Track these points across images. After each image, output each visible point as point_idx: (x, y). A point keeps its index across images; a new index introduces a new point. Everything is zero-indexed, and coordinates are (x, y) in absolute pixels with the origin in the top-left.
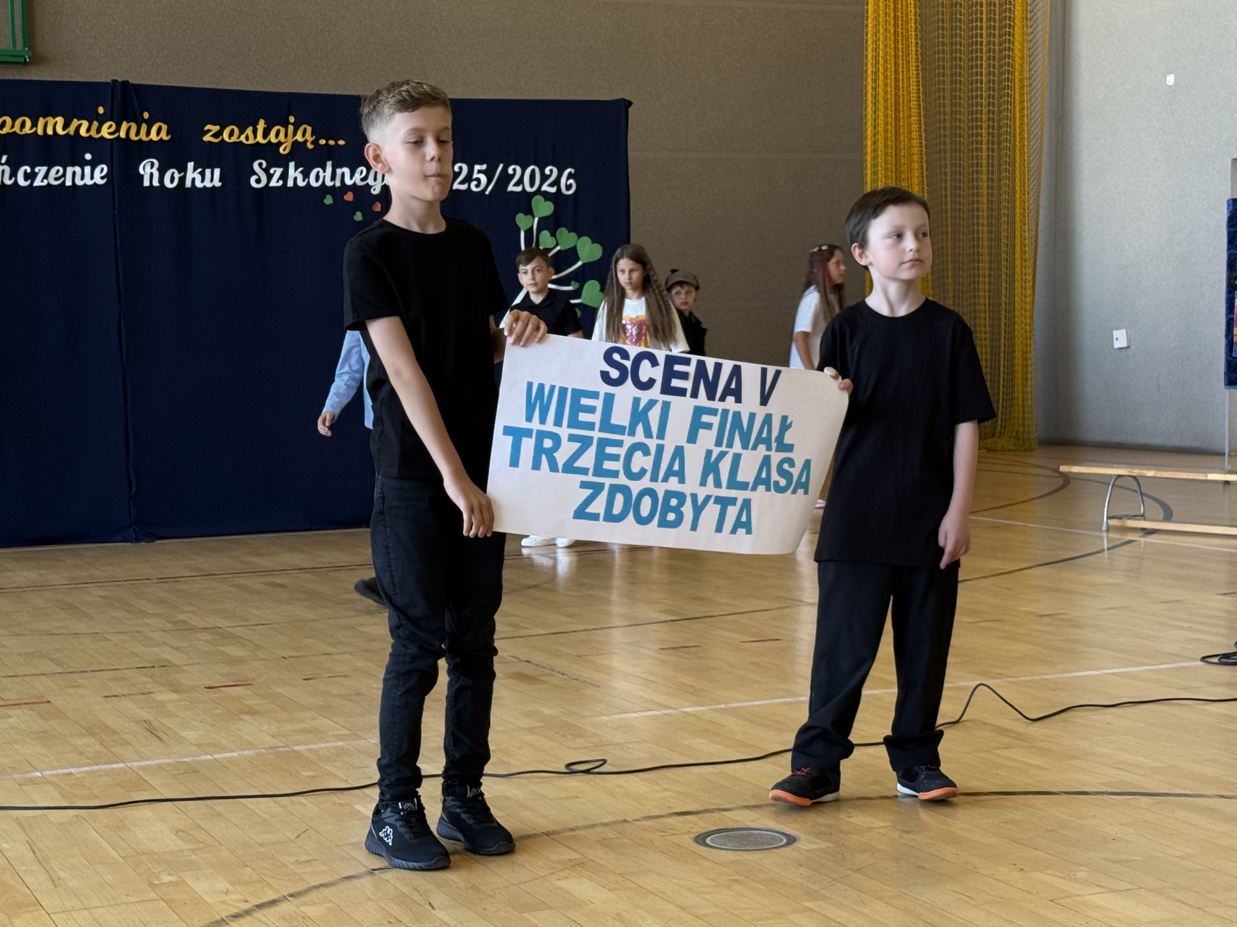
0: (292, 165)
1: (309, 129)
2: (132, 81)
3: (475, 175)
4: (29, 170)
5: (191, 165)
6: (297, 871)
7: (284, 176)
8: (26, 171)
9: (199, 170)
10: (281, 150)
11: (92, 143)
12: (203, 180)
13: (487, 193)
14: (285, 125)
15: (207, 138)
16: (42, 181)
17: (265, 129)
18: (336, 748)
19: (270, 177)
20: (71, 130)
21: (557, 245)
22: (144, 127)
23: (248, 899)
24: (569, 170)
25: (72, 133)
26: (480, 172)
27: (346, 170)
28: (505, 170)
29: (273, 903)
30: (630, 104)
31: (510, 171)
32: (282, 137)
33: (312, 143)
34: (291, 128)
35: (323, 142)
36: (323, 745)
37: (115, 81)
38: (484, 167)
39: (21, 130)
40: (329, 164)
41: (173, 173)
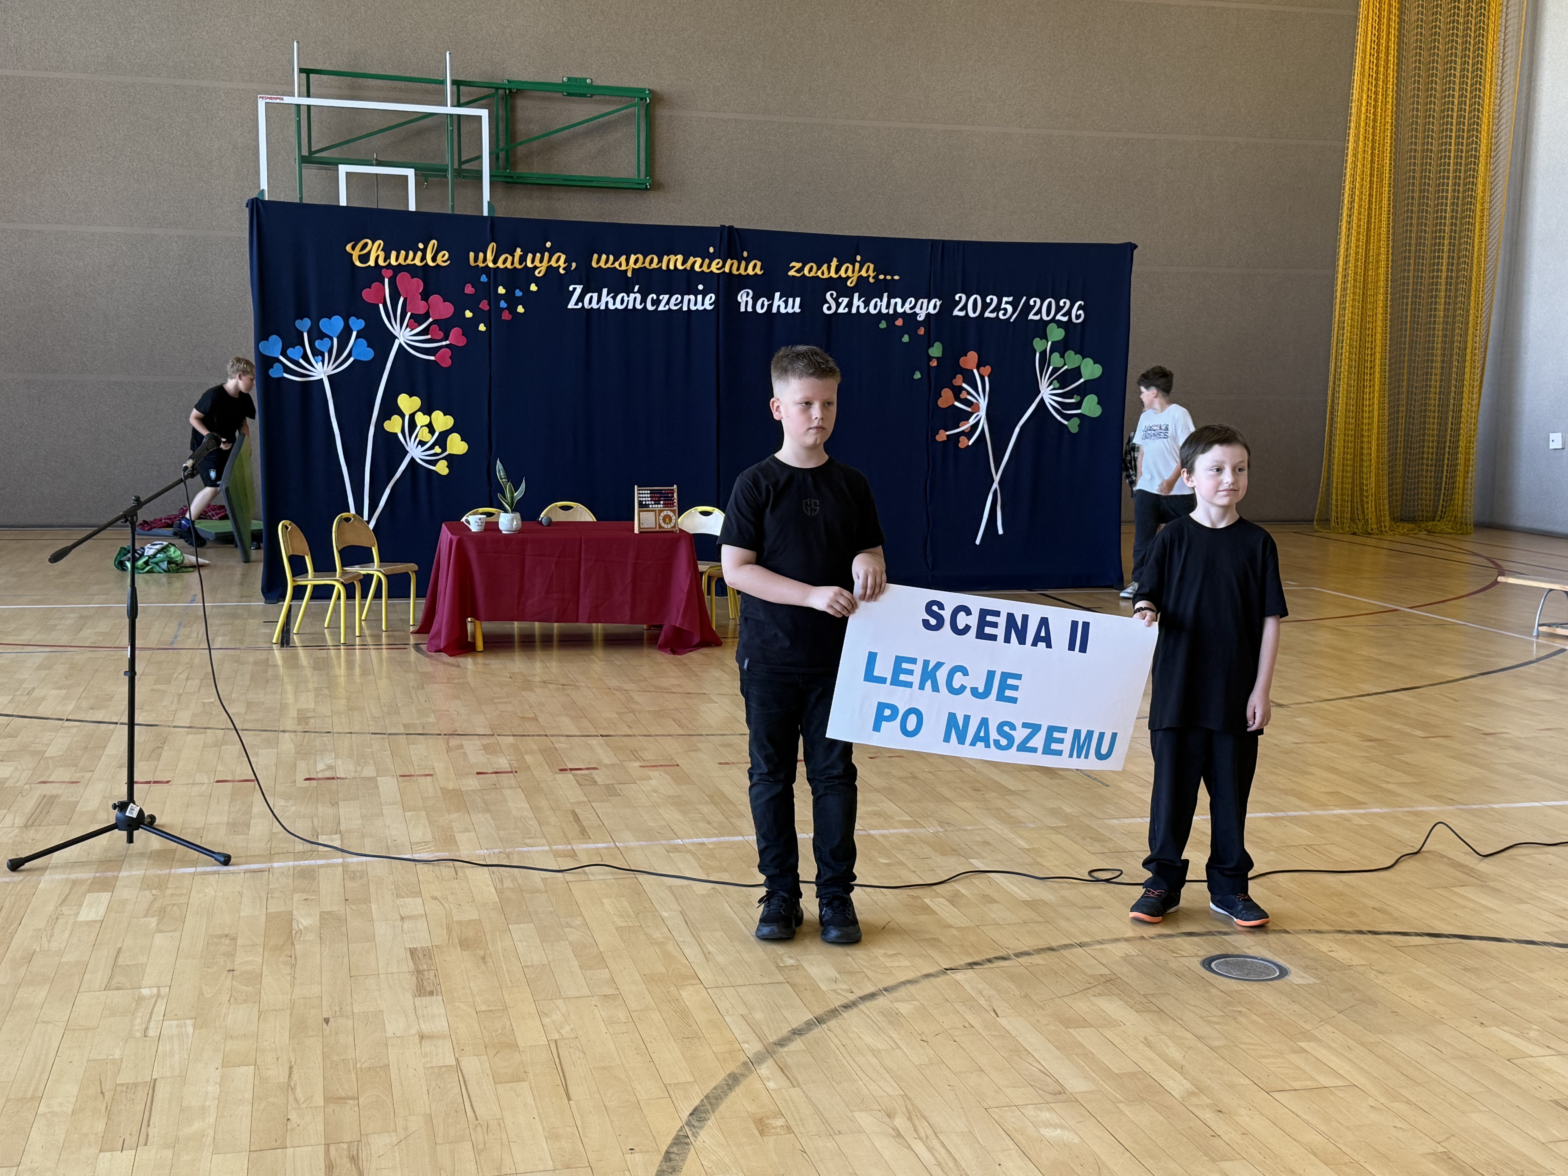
0: (856, 295)
1: (872, 266)
2: (737, 225)
3: (1003, 306)
4: (655, 297)
5: (777, 295)
6: (887, 964)
7: (850, 305)
8: (653, 298)
9: (784, 299)
10: (849, 283)
11: (704, 277)
12: (786, 308)
13: (1012, 320)
14: (853, 263)
15: (792, 273)
16: (665, 307)
17: (837, 265)
18: (902, 835)
19: (838, 305)
20: (688, 266)
21: (1065, 364)
22: (743, 263)
23: (853, 990)
24: (1079, 303)
25: (688, 268)
26: (1007, 303)
27: (899, 300)
28: (1027, 301)
29: (872, 996)
30: (1136, 247)
31: (1032, 303)
32: (850, 273)
33: (873, 278)
34: (857, 265)
35: (881, 277)
36: (892, 831)
37: (723, 227)
38: (1011, 299)
39: (650, 266)
40: (886, 295)
41: (764, 301)
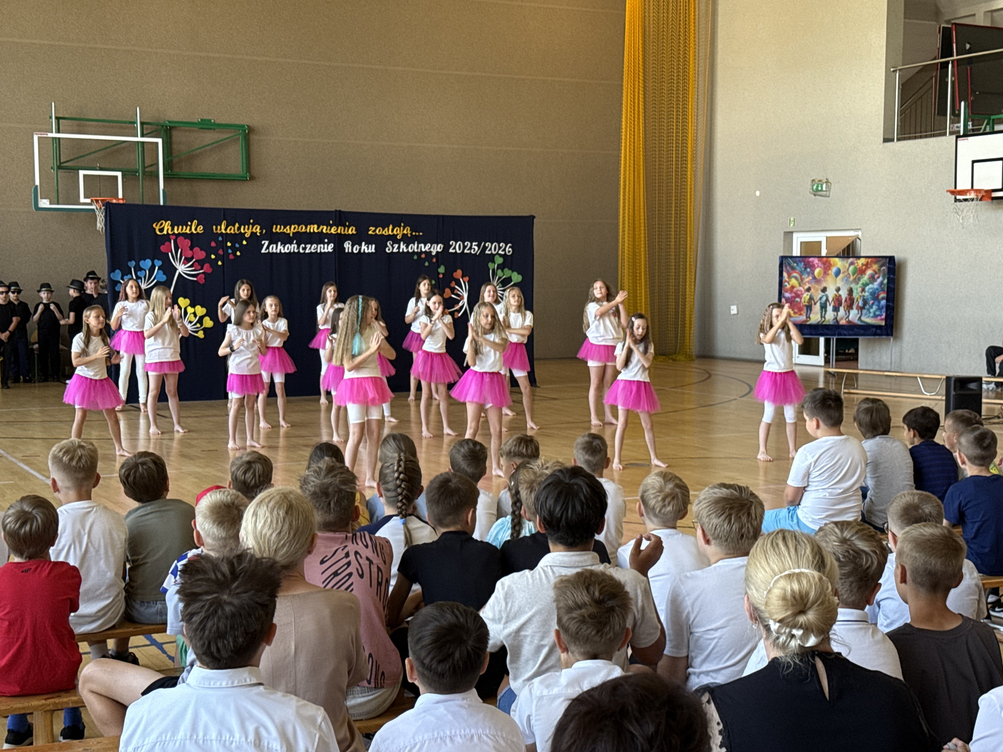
0: (402, 243)
1: (409, 229)
2: (343, 210)
3: (473, 247)
4: (304, 246)
5: (363, 243)
7: (399, 248)
9: (367, 245)
10: (398, 237)
11: (328, 235)
12: (368, 250)
13: (478, 254)
14: (400, 227)
15: (370, 233)
16: (309, 251)
17: (392, 228)
19: (393, 248)
21: (504, 275)
22: (346, 229)
24: (509, 245)
25: (320, 231)
27: (423, 245)
28: (484, 245)
30: (533, 217)
31: (487, 245)
32: (398, 232)
33: (410, 234)
34: (402, 228)
35: (414, 234)
37: (336, 211)
38: (476, 243)
39: (301, 230)
40: (416, 242)
41: (357, 247)
